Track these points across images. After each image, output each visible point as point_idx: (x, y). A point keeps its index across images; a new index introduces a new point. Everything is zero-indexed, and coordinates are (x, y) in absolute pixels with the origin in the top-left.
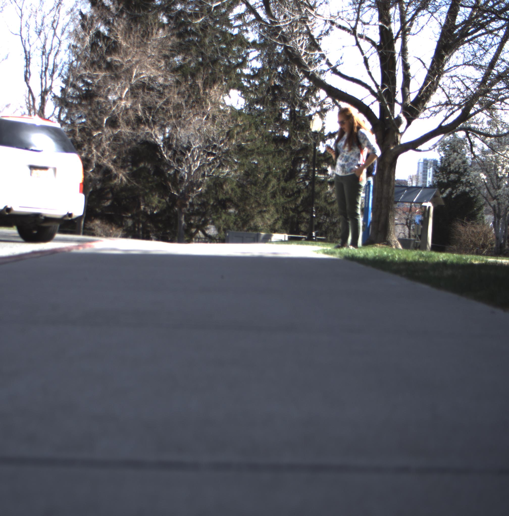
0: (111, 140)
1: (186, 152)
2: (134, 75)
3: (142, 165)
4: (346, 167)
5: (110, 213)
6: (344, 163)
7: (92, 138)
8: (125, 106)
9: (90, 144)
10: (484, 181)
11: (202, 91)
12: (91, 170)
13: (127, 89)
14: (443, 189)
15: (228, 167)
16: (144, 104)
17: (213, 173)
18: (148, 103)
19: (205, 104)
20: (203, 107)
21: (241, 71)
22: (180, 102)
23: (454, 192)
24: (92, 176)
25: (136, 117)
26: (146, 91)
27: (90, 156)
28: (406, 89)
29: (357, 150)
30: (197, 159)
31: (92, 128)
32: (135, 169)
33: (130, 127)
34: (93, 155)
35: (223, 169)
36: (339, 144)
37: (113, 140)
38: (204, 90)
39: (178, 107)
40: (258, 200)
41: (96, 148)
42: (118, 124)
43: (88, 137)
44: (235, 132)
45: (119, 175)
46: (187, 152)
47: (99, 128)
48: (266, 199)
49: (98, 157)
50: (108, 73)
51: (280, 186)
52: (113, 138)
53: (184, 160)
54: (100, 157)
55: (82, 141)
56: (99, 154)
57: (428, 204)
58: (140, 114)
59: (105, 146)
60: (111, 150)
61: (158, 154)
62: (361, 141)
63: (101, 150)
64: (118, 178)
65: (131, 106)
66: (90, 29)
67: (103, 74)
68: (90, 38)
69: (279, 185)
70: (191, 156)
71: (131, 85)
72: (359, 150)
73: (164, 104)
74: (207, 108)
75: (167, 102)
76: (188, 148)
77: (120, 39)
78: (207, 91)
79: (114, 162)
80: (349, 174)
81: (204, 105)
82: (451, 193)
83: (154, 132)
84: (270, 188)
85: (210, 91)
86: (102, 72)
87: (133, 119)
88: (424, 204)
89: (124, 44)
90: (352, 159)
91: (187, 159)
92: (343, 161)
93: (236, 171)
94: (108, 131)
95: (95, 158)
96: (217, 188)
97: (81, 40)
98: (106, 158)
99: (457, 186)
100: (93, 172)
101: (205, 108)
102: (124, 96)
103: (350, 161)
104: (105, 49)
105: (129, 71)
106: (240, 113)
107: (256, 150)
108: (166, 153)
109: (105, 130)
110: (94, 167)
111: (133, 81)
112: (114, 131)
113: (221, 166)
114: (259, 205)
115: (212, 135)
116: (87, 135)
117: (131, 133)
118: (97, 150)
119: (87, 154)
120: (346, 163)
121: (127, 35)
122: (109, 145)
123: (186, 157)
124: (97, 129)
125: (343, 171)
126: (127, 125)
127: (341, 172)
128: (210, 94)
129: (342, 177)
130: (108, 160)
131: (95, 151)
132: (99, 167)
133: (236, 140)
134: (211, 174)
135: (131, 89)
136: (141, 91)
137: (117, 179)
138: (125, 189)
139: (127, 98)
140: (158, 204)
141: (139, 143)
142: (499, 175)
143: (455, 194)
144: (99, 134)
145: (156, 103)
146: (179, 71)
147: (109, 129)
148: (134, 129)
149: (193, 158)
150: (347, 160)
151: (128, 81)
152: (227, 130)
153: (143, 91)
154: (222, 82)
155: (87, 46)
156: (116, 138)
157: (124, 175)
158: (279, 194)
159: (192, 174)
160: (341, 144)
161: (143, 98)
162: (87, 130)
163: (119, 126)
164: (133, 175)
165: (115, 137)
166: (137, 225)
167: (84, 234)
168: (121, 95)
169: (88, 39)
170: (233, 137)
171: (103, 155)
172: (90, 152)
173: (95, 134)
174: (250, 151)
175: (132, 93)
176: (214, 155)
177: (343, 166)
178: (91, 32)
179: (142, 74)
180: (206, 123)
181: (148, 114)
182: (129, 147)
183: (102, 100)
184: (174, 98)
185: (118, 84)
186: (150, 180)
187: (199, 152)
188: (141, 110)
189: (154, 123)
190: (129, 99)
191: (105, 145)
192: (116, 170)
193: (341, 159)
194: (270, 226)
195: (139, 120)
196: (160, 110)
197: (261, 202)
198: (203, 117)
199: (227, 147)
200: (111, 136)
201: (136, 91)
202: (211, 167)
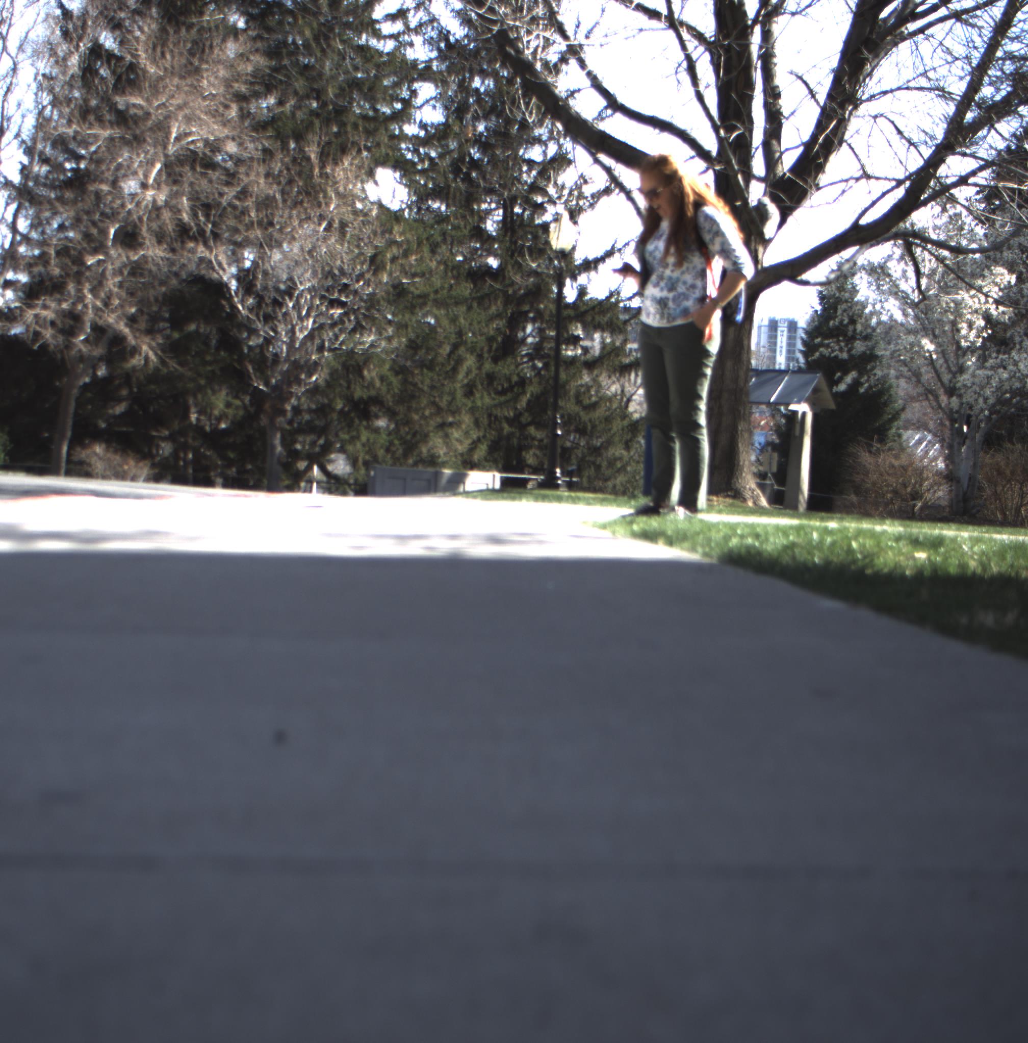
0: (126, 273)
1: (284, 299)
2: (174, 135)
3: (192, 327)
4: (671, 304)
5: (125, 429)
6: (665, 294)
7: (83, 269)
8: (154, 201)
9: (79, 283)
10: (931, 356)
11: (317, 171)
12: (82, 337)
13: (158, 166)
14: (839, 374)
15: (374, 330)
16: (194, 198)
17: (342, 343)
18: (202, 197)
19: (325, 197)
20: (319, 205)
21: (401, 130)
22: (271, 192)
23: (862, 380)
24: (84, 349)
25: (177, 225)
26: (198, 169)
27: (80, 307)
28: (774, 142)
29: (697, 260)
30: (308, 315)
31: (84, 249)
32: (176, 335)
33: (165, 246)
34: (85, 306)
35: (362, 335)
36: (650, 247)
37: (129, 273)
38: (323, 167)
39: (266, 203)
40: (437, 399)
41: (93, 291)
42: (140, 240)
43: (75, 269)
44: (389, 256)
45: (141, 348)
46: (287, 298)
47: (99, 247)
48: (454, 399)
49: (96, 309)
50: (116, 132)
51: (484, 371)
52: (128, 268)
53: (280, 316)
54: (101, 310)
55: (61, 276)
56: (99, 303)
57: (802, 408)
58: (185, 217)
59: (112, 287)
60: (124, 294)
61: (224, 302)
62: (707, 237)
63: (102, 295)
64: (140, 354)
65: (166, 202)
66: (80, 39)
67: (107, 133)
68: (80, 57)
69: (480, 368)
70: (294, 307)
71: (166, 156)
72: (703, 260)
73: (237, 197)
74: (328, 205)
75: (244, 194)
76: (289, 292)
77: (143, 59)
78: (329, 171)
79: (132, 320)
80: (679, 322)
81: (322, 200)
82: (856, 383)
83: (217, 256)
84: (460, 376)
85: (333, 170)
86: (103, 128)
87: (170, 227)
88: (793, 407)
89: (152, 70)
90: (685, 283)
91: (286, 315)
92: (662, 289)
93: (389, 339)
94: (118, 255)
95: (90, 311)
96: (351, 376)
97: (62, 62)
98: (113, 311)
99: (869, 367)
100: (86, 340)
101: (324, 205)
102: (151, 181)
103: (681, 289)
104: (111, 81)
105: (162, 128)
106: (397, 217)
107: (432, 296)
108: (242, 302)
109: (113, 252)
110: (89, 330)
111: (172, 149)
112: (131, 254)
113: (359, 328)
114: (439, 410)
115: (338, 263)
116: (74, 263)
117: (168, 259)
118: (95, 296)
119: (74, 304)
120: (671, 295)
121: (159, 49)
122: (121, 285)
123: (284, 311)
124: (95, 251)
125: (662, 316)
126: (160, 242)
127: (658, 316)
128: (334, 177)
129: (659, 330)
130: (119, 318)
131: (90, 296)
132: (99, 330)
133: (390, 274)
134: (337, 346)
135: (167, 166)
136: (187, 168)
137: (137, 357)
138: (155, 377)
139: (158, 185)
140: (226, 410)
141: (184, 281)
142: (963, 344)
143: (866, 385)
144: (99, 262)
145: (221, 195)
146: (270, 129)
147: (120, 251)
148: (173, 250)
149: (299, 313)
150: (672, 287)
151: (160, 149)
152: (369, 252)
153: (193, 169)
154: (359, 151)
155: (73, 76)
156: (136, 269)
157: (152, 348)
158: (480, 387)
159: (297, 345)
160: (656, 248)
161: (191, 184)
162: (72, 252)
163: (141, 245)
164: (173, 349)
165: (132, 268)
166: (182, 455)
167: (69, 473)
168: (146, 176)
169: (74, 60)
170: (384, 268)
171: (106, 304)
172: (81, 298)
173: (90, 261)
174: (419, 296)
175: (169, 175)
176: (342, 305)
177: (662, 303)
178: (81, 45)
179: (190, 134)
180: (325, 239)
181: (202, 219)
182: (164, 289)
183: (105, 188)
184: (258, 184)
185: (138, 155)
186: (208, 358)
187: (312, 297)
188: (187, 209)
189: (216, 236)
190: (163, 186)
191: (112, 283)
192: (135, 337)
193: (656, 285)
194: (462, 455)
195: (184, 232)
196: (229, 209)
197: (443, 404)
198: (320, 224)
199: (371, 289)
200: (125, 266)
201: (177, 169)
202: (336, 330)
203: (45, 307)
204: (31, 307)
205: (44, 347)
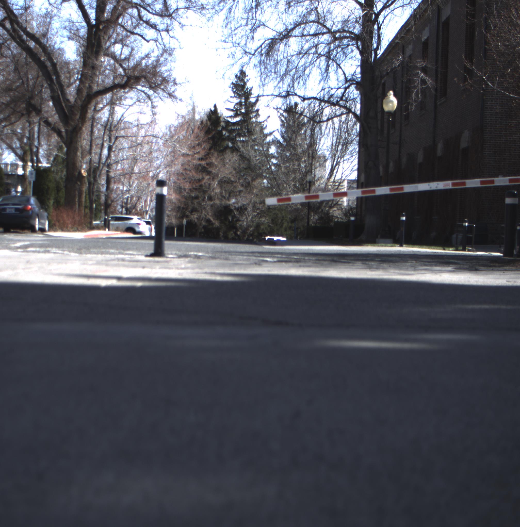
203: (194, 214)
204: (192, 214)
205: (196, 223)
